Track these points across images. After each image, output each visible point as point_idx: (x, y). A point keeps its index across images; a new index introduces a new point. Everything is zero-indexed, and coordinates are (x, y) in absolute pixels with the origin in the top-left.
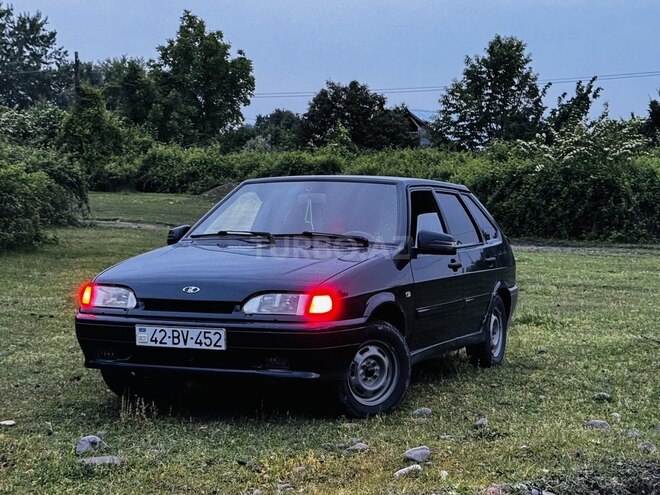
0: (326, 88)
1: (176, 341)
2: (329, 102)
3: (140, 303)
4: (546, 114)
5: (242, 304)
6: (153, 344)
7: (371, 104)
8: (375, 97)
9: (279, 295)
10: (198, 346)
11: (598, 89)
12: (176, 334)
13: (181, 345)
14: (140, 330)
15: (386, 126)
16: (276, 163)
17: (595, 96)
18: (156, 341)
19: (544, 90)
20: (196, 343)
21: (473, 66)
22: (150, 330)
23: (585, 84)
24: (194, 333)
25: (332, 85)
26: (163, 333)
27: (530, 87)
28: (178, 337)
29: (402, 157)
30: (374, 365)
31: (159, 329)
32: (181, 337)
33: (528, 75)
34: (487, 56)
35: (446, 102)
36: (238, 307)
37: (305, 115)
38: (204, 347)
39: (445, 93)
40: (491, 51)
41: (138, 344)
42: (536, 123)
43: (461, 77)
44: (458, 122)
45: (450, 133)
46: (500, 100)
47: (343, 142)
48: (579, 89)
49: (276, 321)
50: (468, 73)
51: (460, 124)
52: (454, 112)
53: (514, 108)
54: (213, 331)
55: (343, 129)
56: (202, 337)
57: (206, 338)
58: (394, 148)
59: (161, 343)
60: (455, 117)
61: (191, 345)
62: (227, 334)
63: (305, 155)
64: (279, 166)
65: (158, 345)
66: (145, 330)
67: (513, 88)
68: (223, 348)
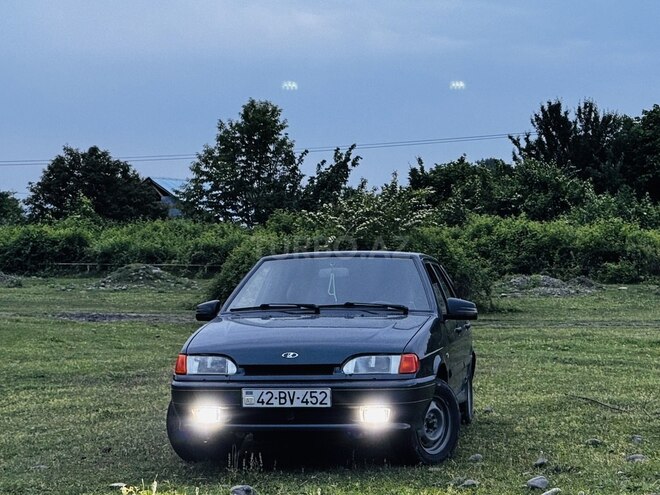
0: (63, 154)
1: (283, 401)
2: (66, 170)
3: (240, 369)
4: (304, 182)
5: (341, 366)
6: (260, 405)
7: (114, 171)
8: (118, 164)
9: (374, 357)
10: (304, 405)
11: (357, 158)
12: (282, 395)
13: (288, 405)
14: (247, 393)
15: (131, 196)
16: (14, 238)
17: (354, 164)
18: (263, 402)
19: (301, 157)
20: (302, 402)
21: (226, 132)
22: (257, 393)
23: (343, 151)
24: (300, 393)
25: (69, 151)
26: (270, 395)
27: (287, 154)
28: (285, 398)
29: (156, 229)
30: (433, 418)
31: (266, 391)
32: (288, 398)
33: (283, 142)
34: (240, 120)
35: (196, 169)
36: (338, 368)
37: (39, 184)
38: (310, 405)
39: (197, 161)
40: (245, 116)
41: (244, 405)
42: (294, 191)
43: (213, 144)
44: (211, 191)
45: (203, 203)
46: (256, 168)
47: (86, 214)
48: (337, 156)
49: (375, 380)
50: (221, 139)
51: (214, 193)
52: (206, 181)
53: (270, 175)
54: (319, 391)
55: (85, 200)
56: (308, 397)
57: (312, 397)
58: (144, 219)
59: (267, 403)
60: (207, 186)
61: (297, 404)
62: (333, 393)
63: (46, 228)
64: (18, 241)
65: (265, 405)
66: (251, 393)
67: (269, 155)
68: (329, 405)
